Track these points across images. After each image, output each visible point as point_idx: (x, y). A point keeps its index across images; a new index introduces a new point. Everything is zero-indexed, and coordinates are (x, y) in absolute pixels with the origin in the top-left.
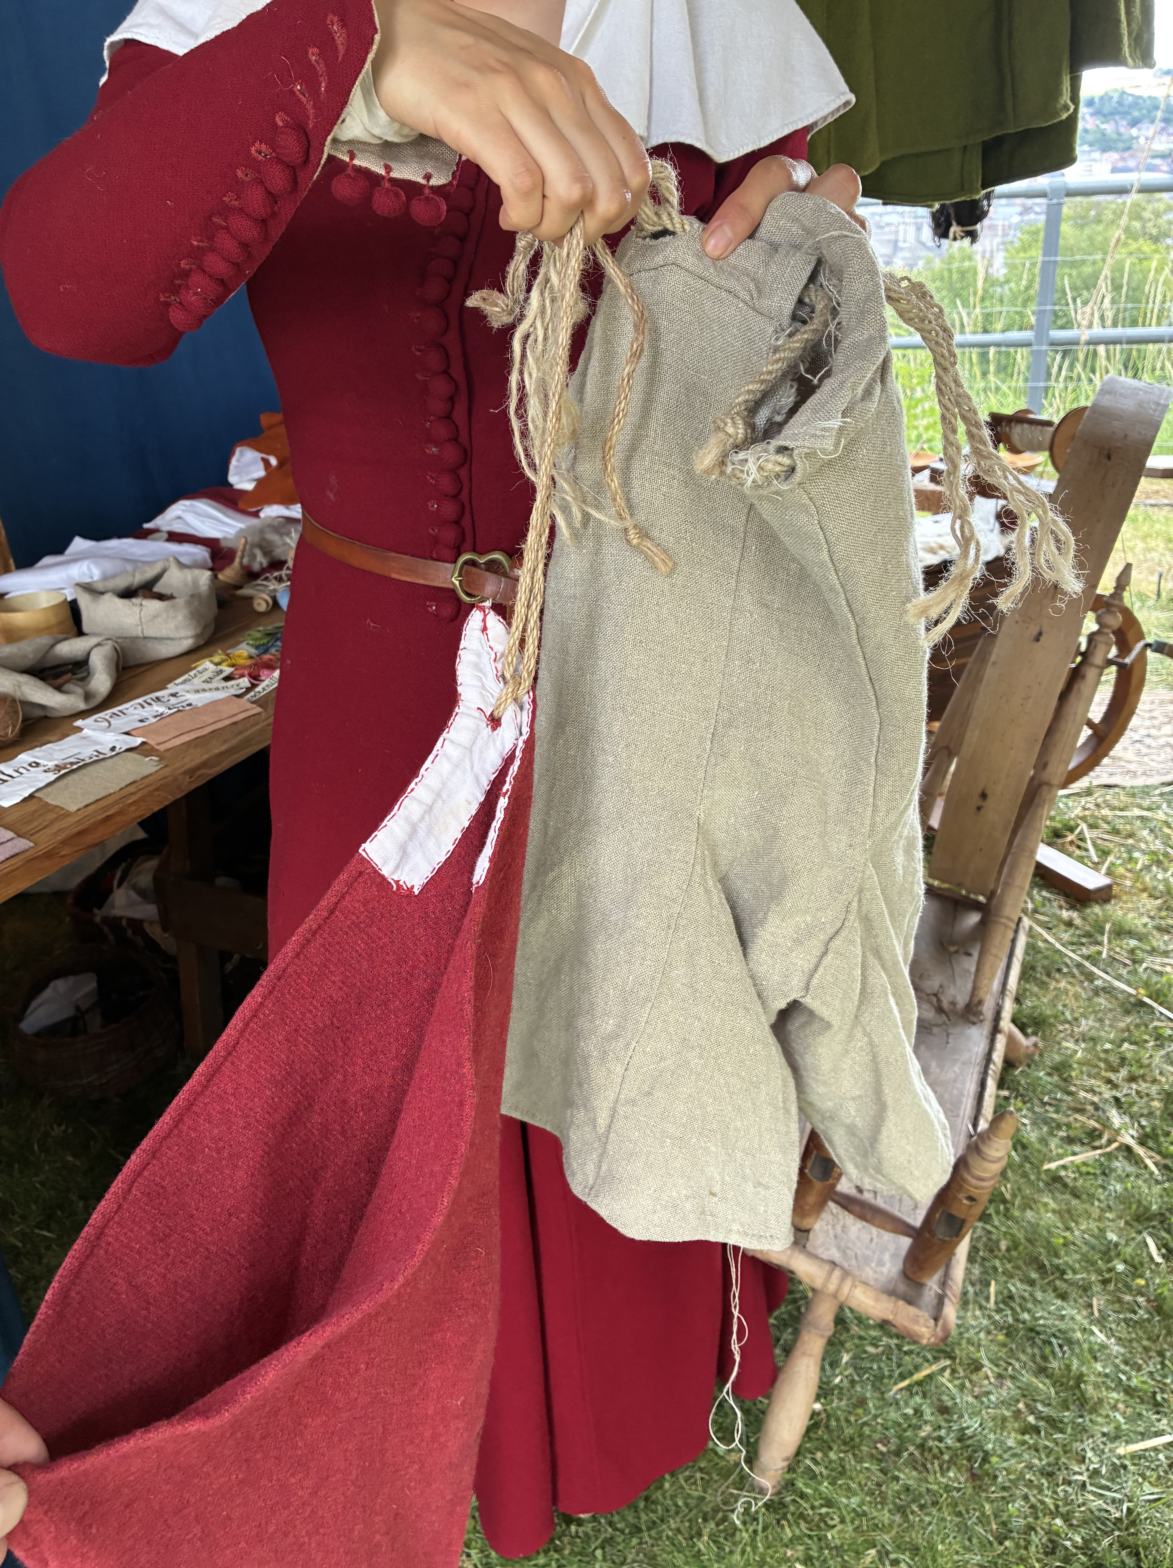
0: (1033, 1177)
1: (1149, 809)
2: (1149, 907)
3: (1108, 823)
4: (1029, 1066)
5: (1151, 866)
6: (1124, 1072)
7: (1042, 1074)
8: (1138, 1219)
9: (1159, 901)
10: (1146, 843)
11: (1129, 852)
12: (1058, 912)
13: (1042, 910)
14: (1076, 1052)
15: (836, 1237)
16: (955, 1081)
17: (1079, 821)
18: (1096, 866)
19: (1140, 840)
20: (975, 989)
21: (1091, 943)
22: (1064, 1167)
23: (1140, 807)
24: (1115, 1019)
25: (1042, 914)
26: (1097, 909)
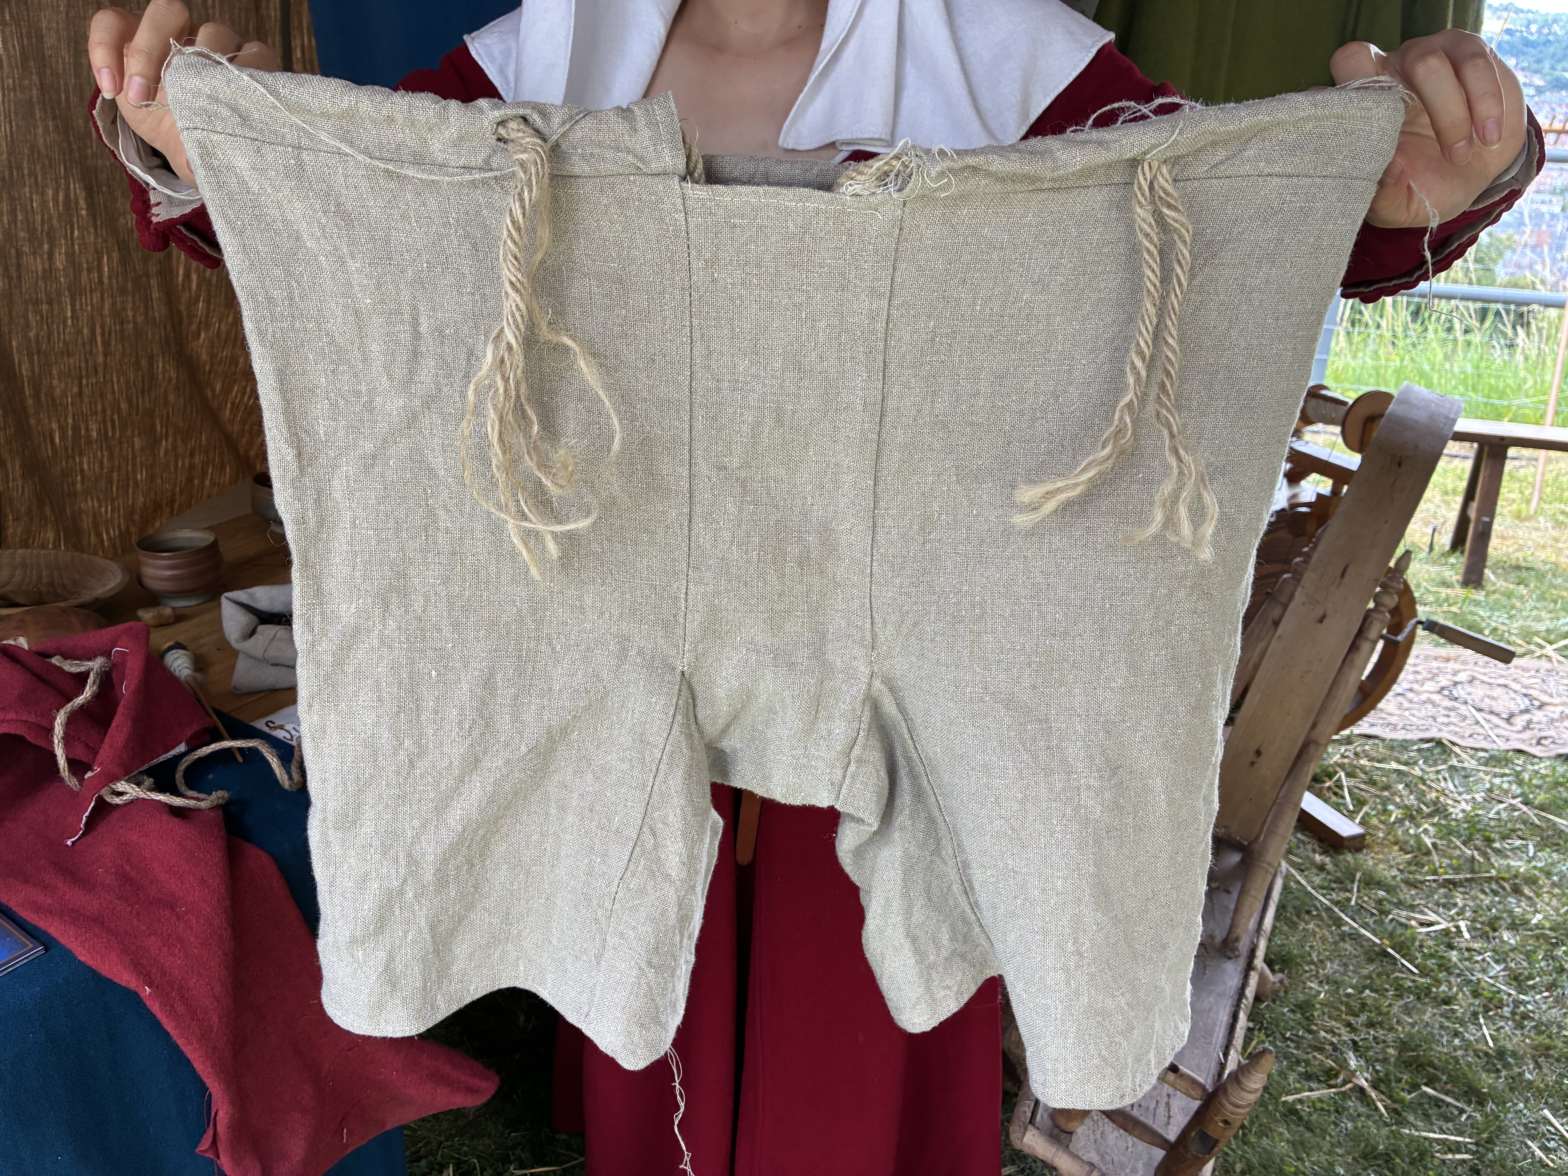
0: (1270, 1108)
1: (1406, 764)
2: (1399, 860)
3: (1366, 773)
4: (1274, 1001)
5: (1404, 819)
6: (1363, 1018)
7: (1286, 1010)
8: (1365, 1156)
9: (1408, 856)
10: (1401, 797)
11: (1384, 804)
12: (1311, 854)
13: (1296, 851)
14: (1320, 992)
15: (1095, 1141)
16: (1210, 1010)
17: (1338, 769)
18: (1351, 815)
19: (1394, 794)
20: (1232, 926)
21: (1341, 890)
22: (1300, 1101)
23: (1399, 762)
24: (1359, 966)
25: (1296, 855)
26: (1349, 857)
